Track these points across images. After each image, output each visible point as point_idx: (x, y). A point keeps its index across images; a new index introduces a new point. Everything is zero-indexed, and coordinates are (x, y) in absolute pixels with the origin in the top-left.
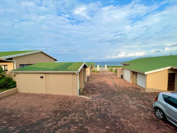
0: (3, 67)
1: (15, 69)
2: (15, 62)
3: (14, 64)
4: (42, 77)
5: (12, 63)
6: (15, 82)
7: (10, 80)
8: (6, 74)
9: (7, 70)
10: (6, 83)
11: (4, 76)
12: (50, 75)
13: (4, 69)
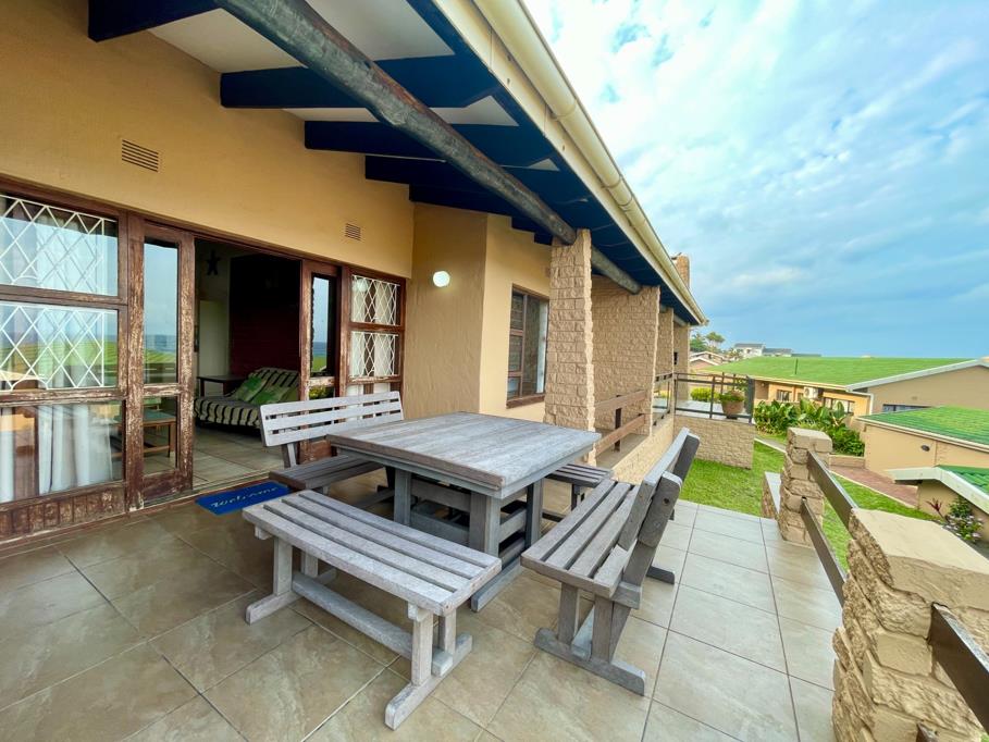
0: (845, 405)
1: (870, 413)
2: (872, 399)
3: (869, 401)
4: (927, 449)
5: (866, 399)
6: (864, 445)
7: (853, 436)
8: (848, 421)
9: (852, 414)
10: (845, 440)
11: (844, 425)
12: (949, 447)
13: (846, 410)
